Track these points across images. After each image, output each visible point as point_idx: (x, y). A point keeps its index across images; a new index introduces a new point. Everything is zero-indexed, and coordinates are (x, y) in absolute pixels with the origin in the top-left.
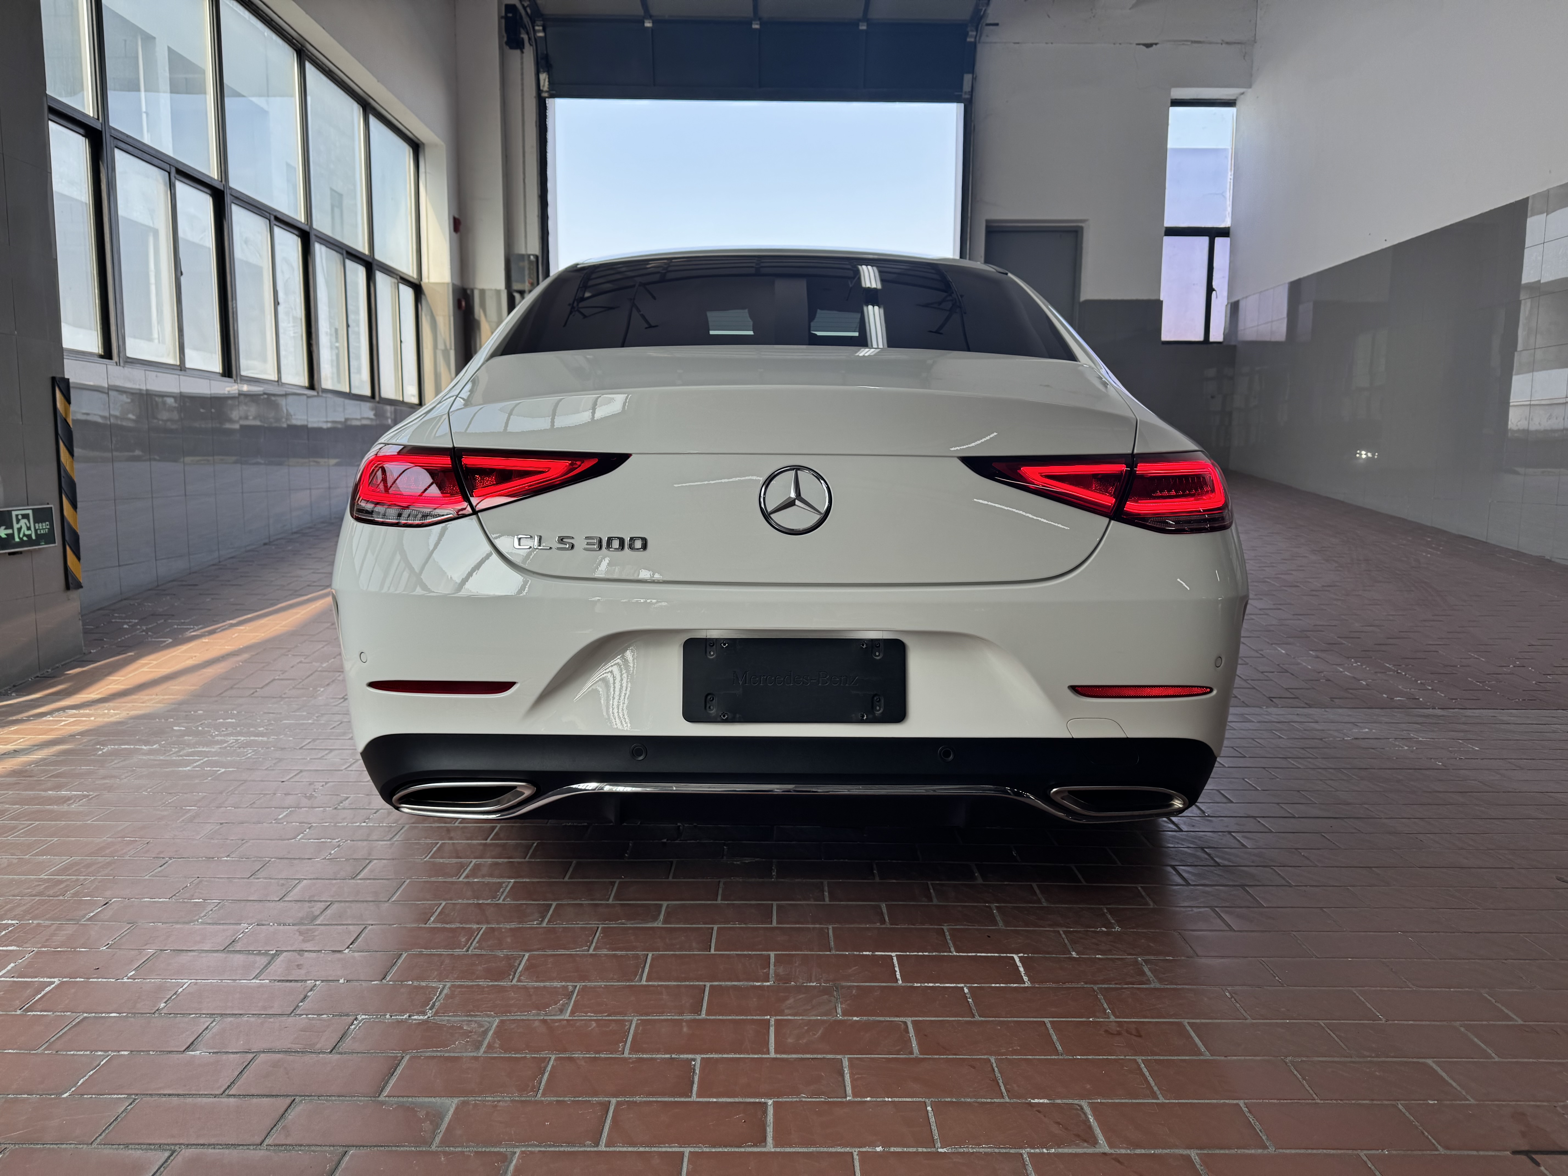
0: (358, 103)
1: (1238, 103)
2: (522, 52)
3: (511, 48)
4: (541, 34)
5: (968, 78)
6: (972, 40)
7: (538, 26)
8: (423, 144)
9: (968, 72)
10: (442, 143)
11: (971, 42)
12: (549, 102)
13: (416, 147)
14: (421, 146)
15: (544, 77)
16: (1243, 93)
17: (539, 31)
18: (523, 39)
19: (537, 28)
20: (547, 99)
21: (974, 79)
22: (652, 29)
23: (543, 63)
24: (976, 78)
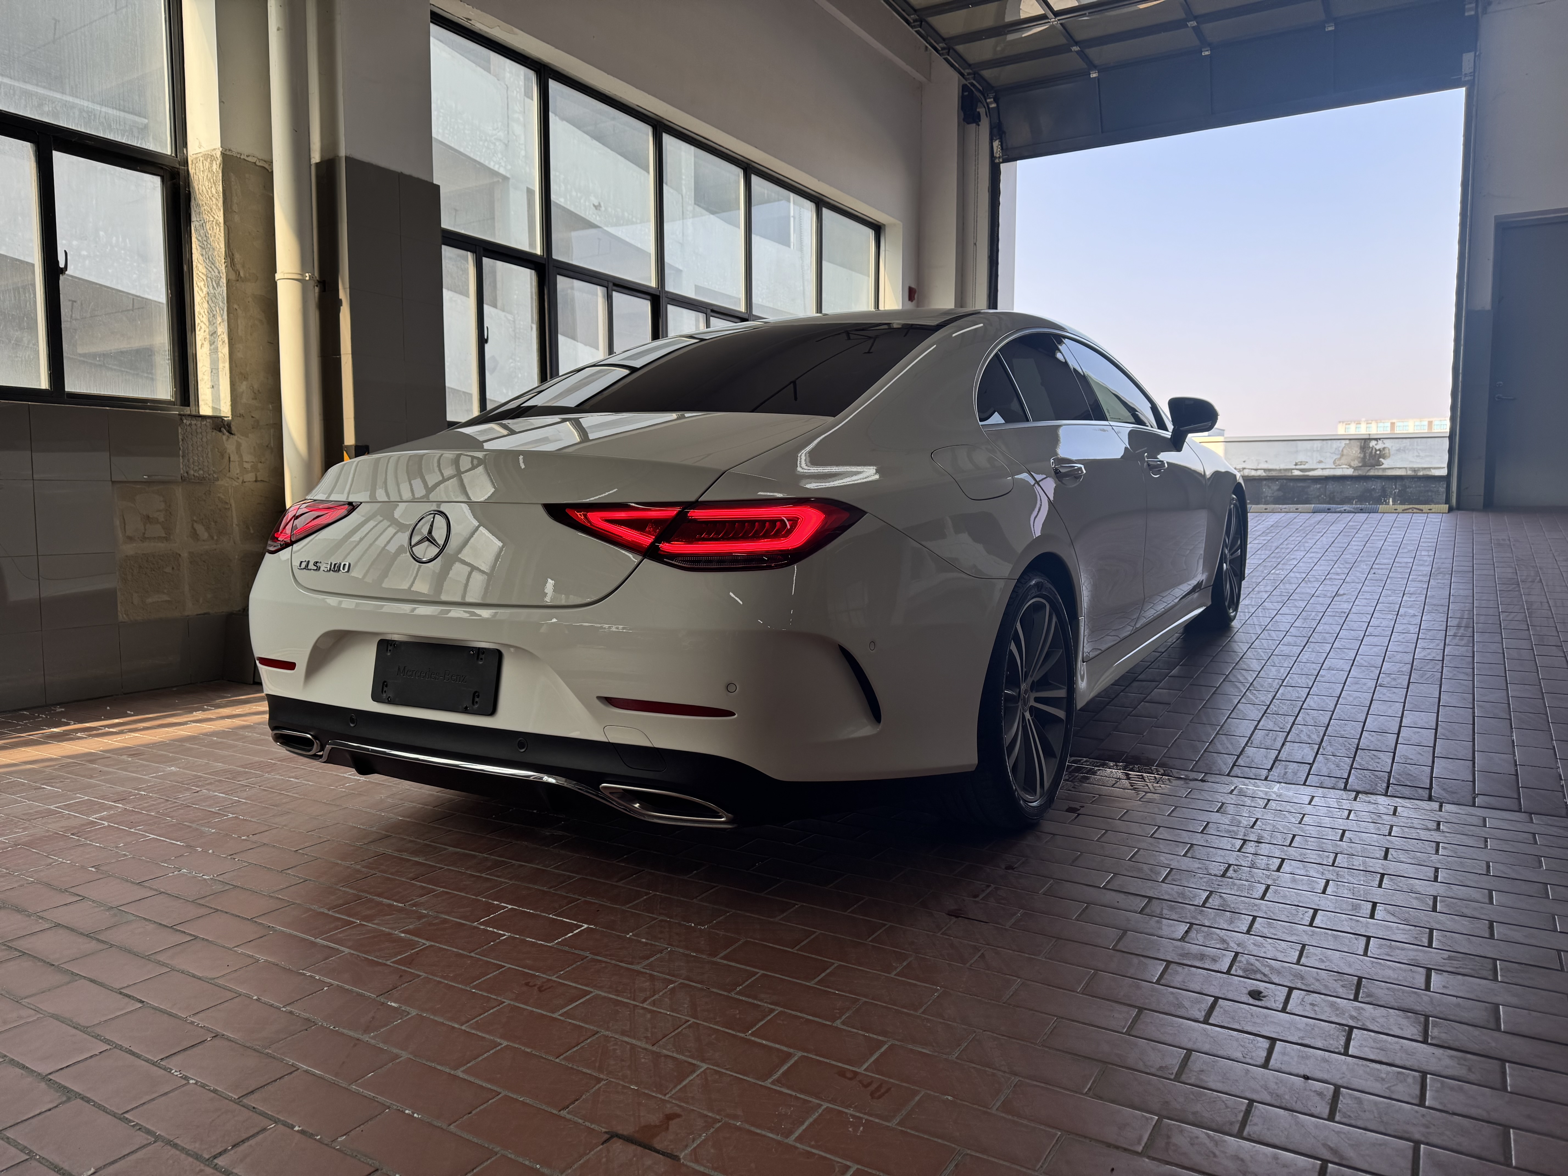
0: (811, 201)
2: (979, 125)
3: (968, 123)
4: (993, 105)
5: (1468, 57)
6: (1473, 13)
7: (990, 98)
8: (884, 225)
9: (1469, 51)
10: (899, 222)
11: (1470, 17)
12: (1003, 166)
13: (878, 229)
14: (882, 227)
15: (996, 144)
17: (991, 103)
18: (979, 113)
19: (988, 100)
20: (1002, 166)
21: (1477, 57)
22: (1098, 78)
23: (998, 131)
24: (1479, 56)
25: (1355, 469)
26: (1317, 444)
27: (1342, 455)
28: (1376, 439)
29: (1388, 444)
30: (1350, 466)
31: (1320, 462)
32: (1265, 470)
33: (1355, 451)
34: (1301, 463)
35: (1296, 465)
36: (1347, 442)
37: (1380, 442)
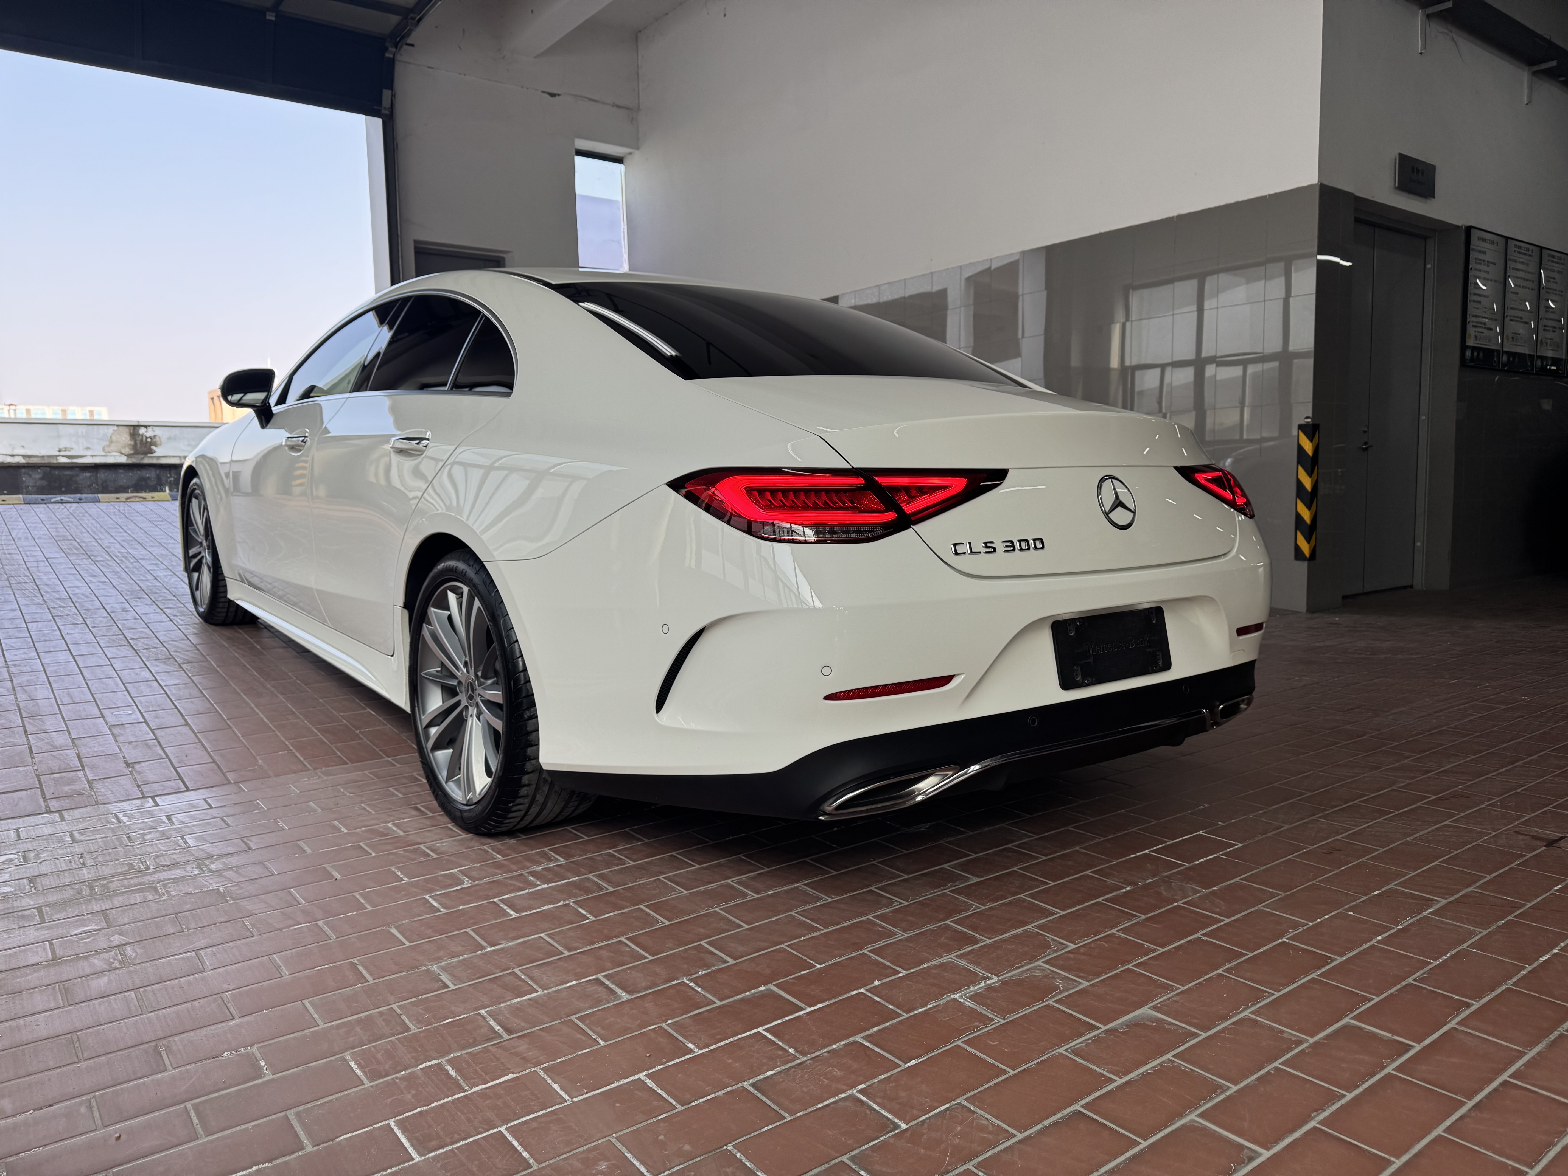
1: (625, 161)
5: (387, 94)
6: (391, 56)
9: (387, 88)
11: (389, 58)
16: (630, 154)
21: (393, 96)
24: (395, 95)
25: (128, 456)
26: (83, 429)
27: (111, 442)
28: (145, 427)
29: (158, 432)
30: (122, 454)
31: (88, 448)
32: (24, 456)
33: (125, 438)
34: (66, 450)
35: (60, 451)
36: (115, 428)
37: (150, 429)
